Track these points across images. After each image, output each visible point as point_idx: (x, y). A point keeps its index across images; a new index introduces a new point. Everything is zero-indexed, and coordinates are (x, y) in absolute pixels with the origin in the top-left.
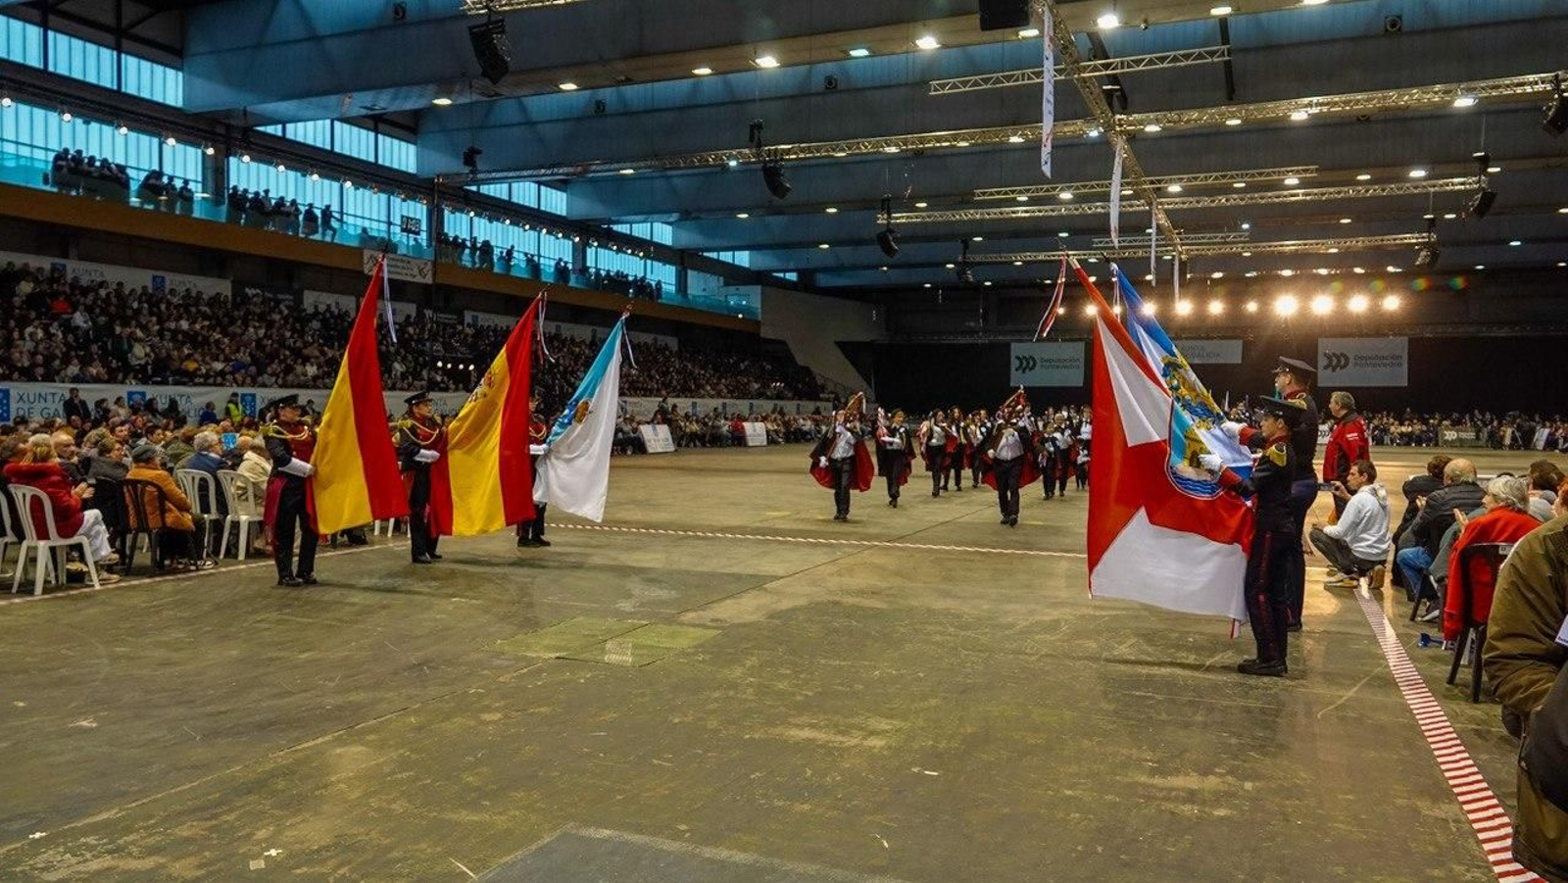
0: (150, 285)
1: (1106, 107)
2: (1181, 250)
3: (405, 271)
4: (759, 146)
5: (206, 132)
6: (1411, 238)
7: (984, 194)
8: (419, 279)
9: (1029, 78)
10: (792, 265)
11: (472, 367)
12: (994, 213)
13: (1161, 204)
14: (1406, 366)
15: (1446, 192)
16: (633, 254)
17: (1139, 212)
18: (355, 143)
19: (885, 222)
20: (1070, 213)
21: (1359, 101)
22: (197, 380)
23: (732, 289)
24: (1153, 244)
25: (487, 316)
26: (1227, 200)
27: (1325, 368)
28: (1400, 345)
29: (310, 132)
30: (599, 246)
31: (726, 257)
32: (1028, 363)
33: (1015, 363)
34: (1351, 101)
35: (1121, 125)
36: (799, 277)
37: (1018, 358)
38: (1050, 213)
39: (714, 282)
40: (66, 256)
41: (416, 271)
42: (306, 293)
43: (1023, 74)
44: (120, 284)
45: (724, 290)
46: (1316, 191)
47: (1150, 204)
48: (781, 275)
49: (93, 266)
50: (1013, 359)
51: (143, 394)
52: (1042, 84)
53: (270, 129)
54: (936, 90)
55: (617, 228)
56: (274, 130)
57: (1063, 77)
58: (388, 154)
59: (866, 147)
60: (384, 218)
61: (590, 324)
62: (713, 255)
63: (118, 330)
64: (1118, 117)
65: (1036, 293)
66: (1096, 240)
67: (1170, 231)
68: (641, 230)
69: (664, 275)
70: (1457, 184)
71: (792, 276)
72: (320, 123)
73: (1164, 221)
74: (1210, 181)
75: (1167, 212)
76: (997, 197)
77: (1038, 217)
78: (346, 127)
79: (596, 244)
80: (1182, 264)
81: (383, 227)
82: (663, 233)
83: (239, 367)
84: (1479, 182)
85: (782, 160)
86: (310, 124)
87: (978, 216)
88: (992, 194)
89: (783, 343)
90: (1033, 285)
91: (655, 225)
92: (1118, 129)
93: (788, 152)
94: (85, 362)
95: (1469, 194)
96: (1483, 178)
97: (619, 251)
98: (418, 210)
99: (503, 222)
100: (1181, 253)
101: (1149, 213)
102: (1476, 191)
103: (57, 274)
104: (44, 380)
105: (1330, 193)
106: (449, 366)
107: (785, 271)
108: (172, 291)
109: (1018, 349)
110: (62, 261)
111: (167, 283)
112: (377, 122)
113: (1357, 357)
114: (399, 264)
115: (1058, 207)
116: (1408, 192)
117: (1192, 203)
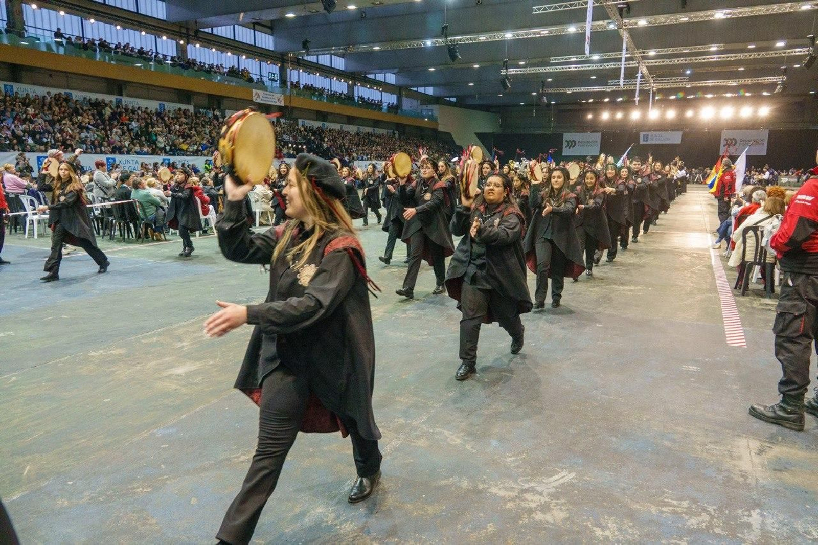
0: (158, 108)
1: (619, 16)
2: (653, 86)
3: (271, 100)
4: (446, 37)
5: (178, 32)
6: (773, 79)
7: (555, 60)
8: (278, 104)
9: (582, 5)
10: (454, 94)
11: (304, 147)
12: (559, 69)
13: (645, 63)
14: (766, 144)
15: (791, 56)
16: (377, 89)
17: (633, 68)
18: (245, 35)
19: (505, 73)
20: (598, 68)
21: (746, 12)
22: (188, 153)
23: (424, 107)
24: (638, 83)
25: (309, 121)
26: (678, 61)
27: (724, 146)
28: (764, 135)
29: (224, 31)
30: (361, 86)
31: (421, 90)
32: (572, 144)
33: (565, 144)
34: (742, 12)
35: (626, 25)
36: (457, 100)
37: (566, 141)
38: (588, 68)
39: (415, 103)
40: (121, 95)
41: (276, 100)
42: (227, 111)
43: (579, 3)
44: (147, 108)
45: (420, 107)
46: (723, 56)
47: (638, 63)
48: (448, 99)
49: (133, 99)
50: (564, 141)
51: (169, 160)
52: (587, 8)
53: (206, 30)
54: (536, 11)
55: (369, 76)
56: (208, 30)
57: (598, 4)
58: (260, 42)
59: (499, 38)
60: (258, 73)
61: (357, 125)
62: (415, 89)
63: (150, 130)
64: (624, 21)
65: (577, 107)
66: (610, 81)
67: (648, 76)
68: (380, 77)
69: (390, 99)
70: (798, 51)
71: (453, 99)
72: (228, 27)
73: (645, 71)
74: (669, 52)
75: (646, 66)
76: (562, 61)
77: (582, 70)
78: (240, 27)
79: (359, 85)
80: (654, 93)
81: (259, 77)
82: (391, 78)
83: (205, 148)
84: (808, 51)
85: (457, 44)
86: (224, 27)
87: (551, 70)
88: (559, 60)
89: (449, 134)
90: (576, 103)
91: (387, 74)
92: (624, 27)
93: (460, 40)
94: (142, 145)
95: (804, 56)
96: (811, 48)
97: (371, 88)
98: (275, 69)
99: (316, 74)
100: (653, 87)
101: (637, 68)
102: (807, 56)
103: (119, 103)
104: (127, 154)
105: (732, 57)
106: (294, 146)
107: (450, 97)
108: (169, 111)
109: (567, 137)
110: (121, 97)
111: (166, 107)
112: (256, 25)
113: (741, 140)
114: (269, 96)
115: (592, 65)
116: (771, 56)
117: (659, 62)
